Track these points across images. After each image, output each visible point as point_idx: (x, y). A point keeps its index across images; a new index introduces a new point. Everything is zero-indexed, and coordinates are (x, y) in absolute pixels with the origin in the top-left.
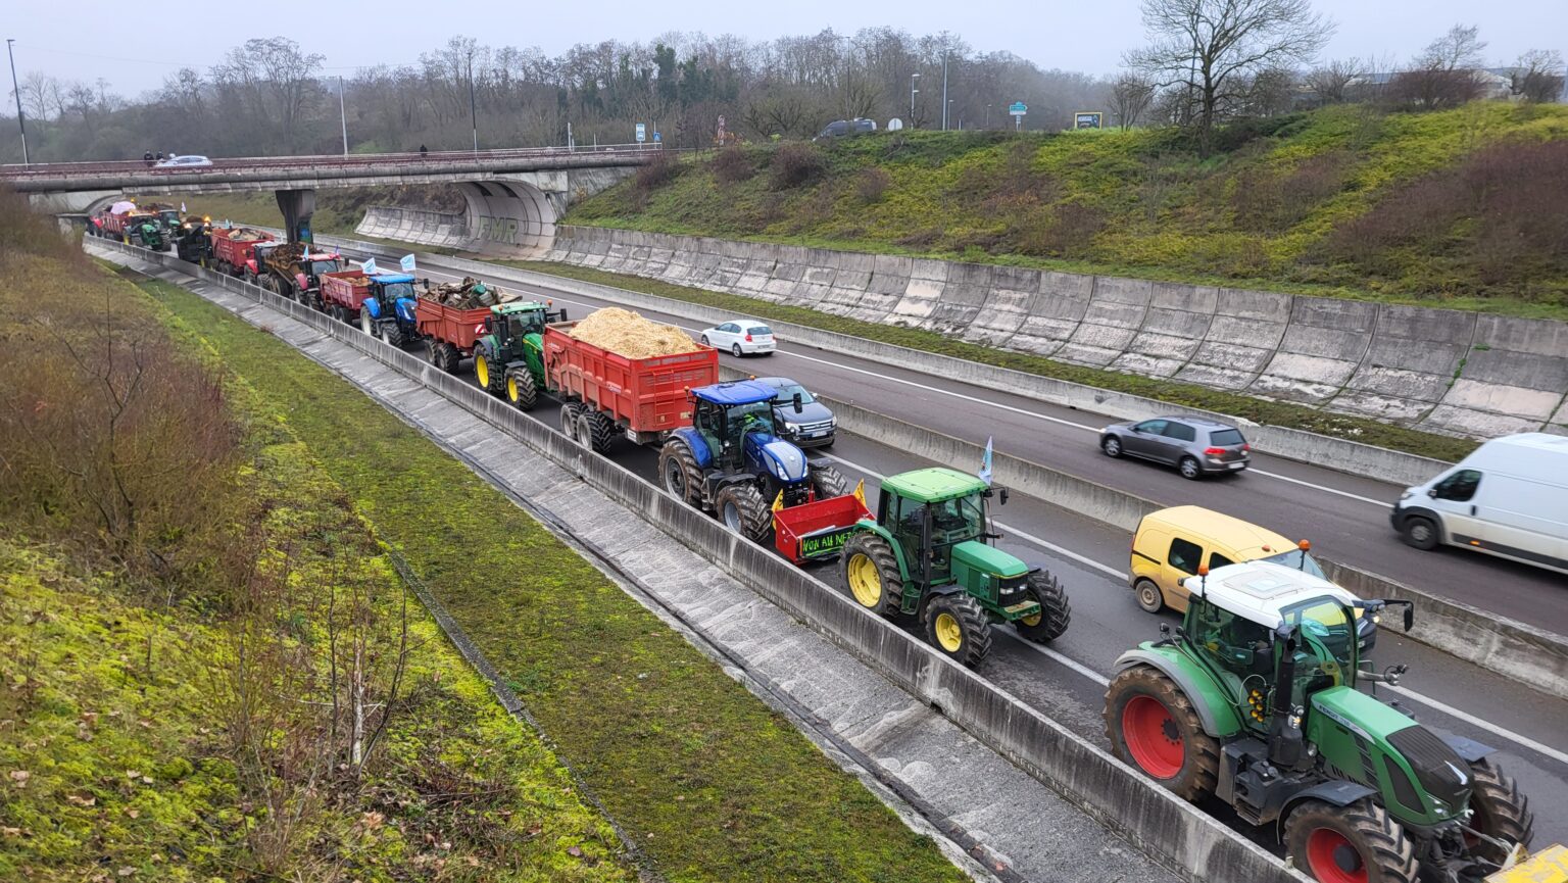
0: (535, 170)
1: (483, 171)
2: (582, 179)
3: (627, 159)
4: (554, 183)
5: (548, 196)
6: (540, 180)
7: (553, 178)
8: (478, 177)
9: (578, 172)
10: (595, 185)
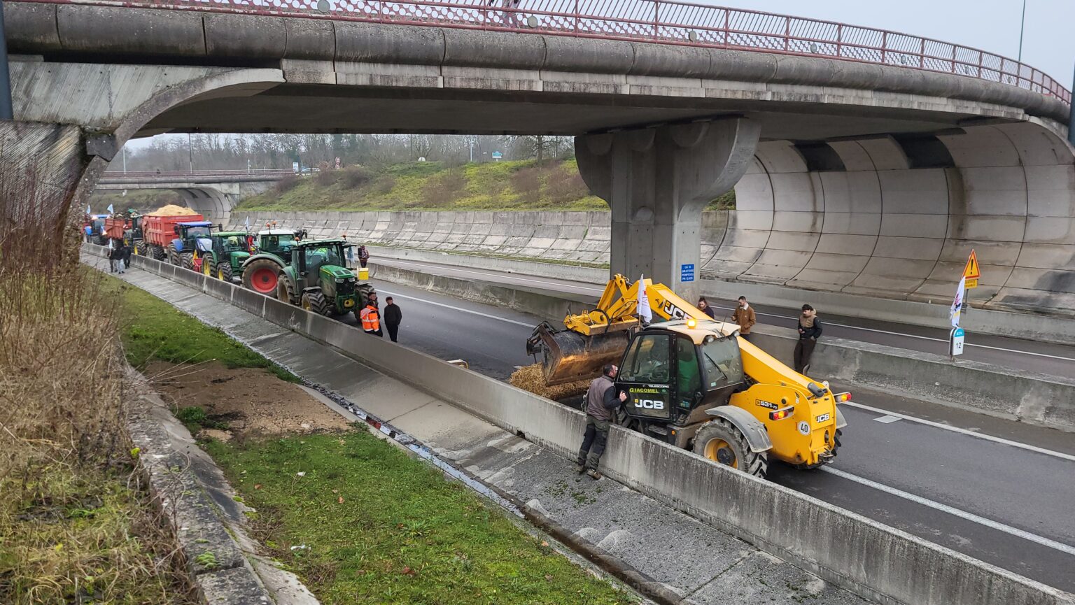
0: (220, 182)
1: (189, 182)
2: (248, 188)
3: (274, 177)
4: (231, 190)
5: (226, 196)
6: (224, 188)
7: (231, 187)
8: (186, 185)
9: (245, 184)
10: (255, 191)
